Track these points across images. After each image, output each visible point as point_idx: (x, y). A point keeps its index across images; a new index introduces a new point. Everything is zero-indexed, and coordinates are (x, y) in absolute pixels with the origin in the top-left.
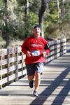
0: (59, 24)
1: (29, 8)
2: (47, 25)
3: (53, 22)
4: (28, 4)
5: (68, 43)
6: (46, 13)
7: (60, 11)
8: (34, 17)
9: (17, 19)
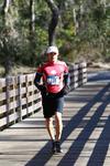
0: (77, 42)
1: (36, 21)
2: (60, 45)
3: (68, 40)
4: (34, 16)
5: (89, 69)
6: (59, 28)
7: (77, 25)
9: (20, 37)
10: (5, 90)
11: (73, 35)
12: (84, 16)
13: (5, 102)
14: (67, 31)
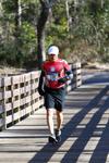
0: (70, 39)
1: (22, 15)
3: (60, 37)
4: (20, 10)
5: (83, 70)
6: (49, 23)
7: (70, 20)
8: (30, 30)
9: (4, 33)
11: (66, 31)
12: (78, 9)
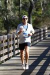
0: (43, 17)
2: (34, 19)
7: (43, 9)
9: (14, 15)
10: (7, 41)
11: (41, 14)
12: (46, 4)
13: (7, 47)
14: (38, 12)
